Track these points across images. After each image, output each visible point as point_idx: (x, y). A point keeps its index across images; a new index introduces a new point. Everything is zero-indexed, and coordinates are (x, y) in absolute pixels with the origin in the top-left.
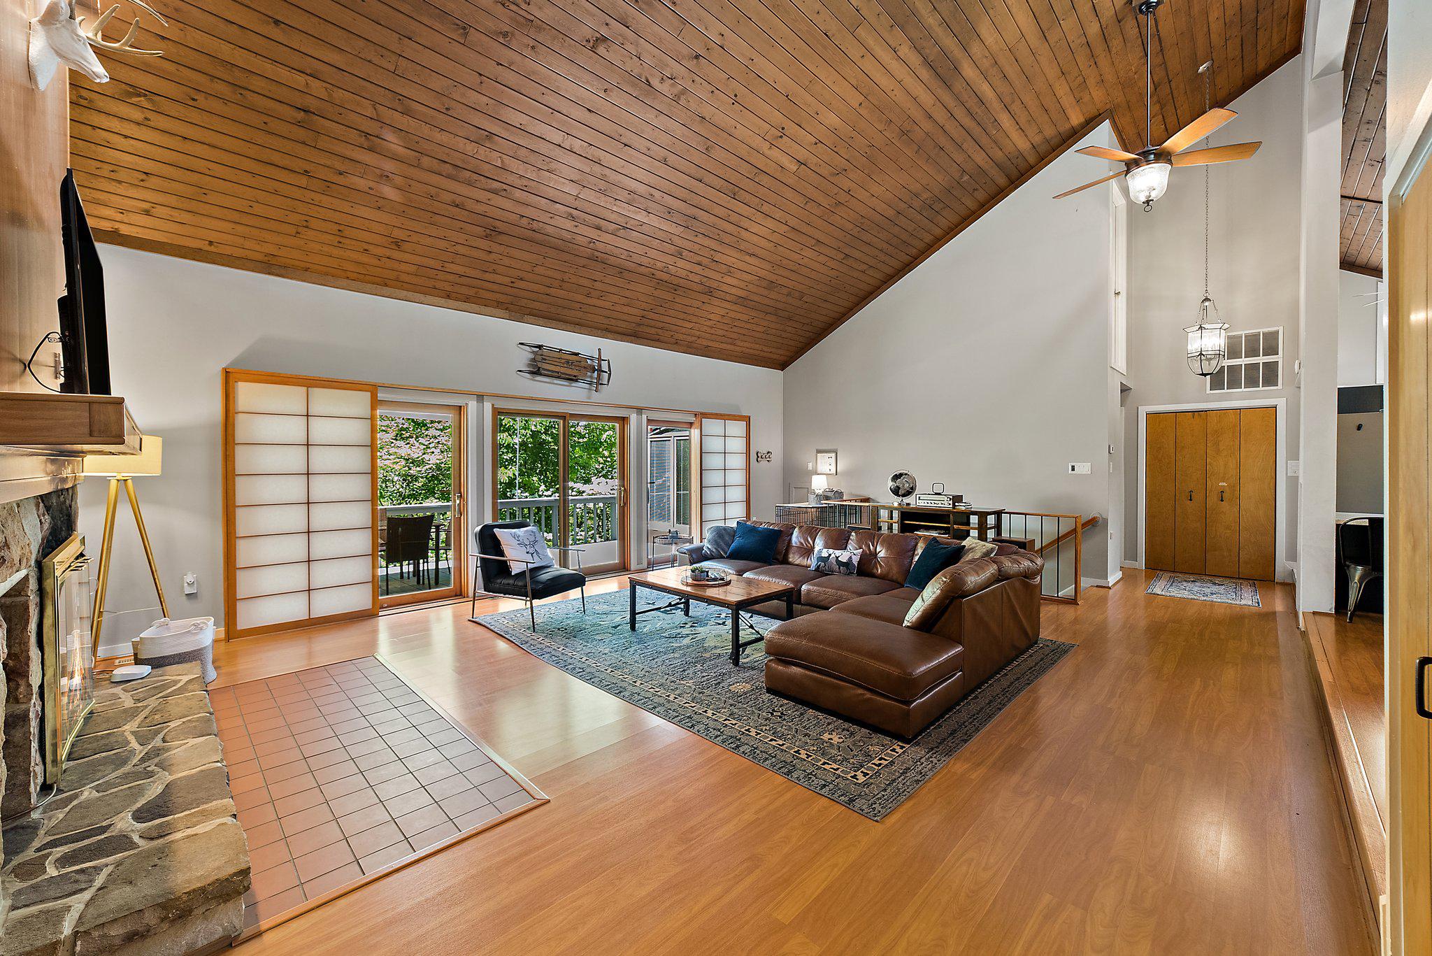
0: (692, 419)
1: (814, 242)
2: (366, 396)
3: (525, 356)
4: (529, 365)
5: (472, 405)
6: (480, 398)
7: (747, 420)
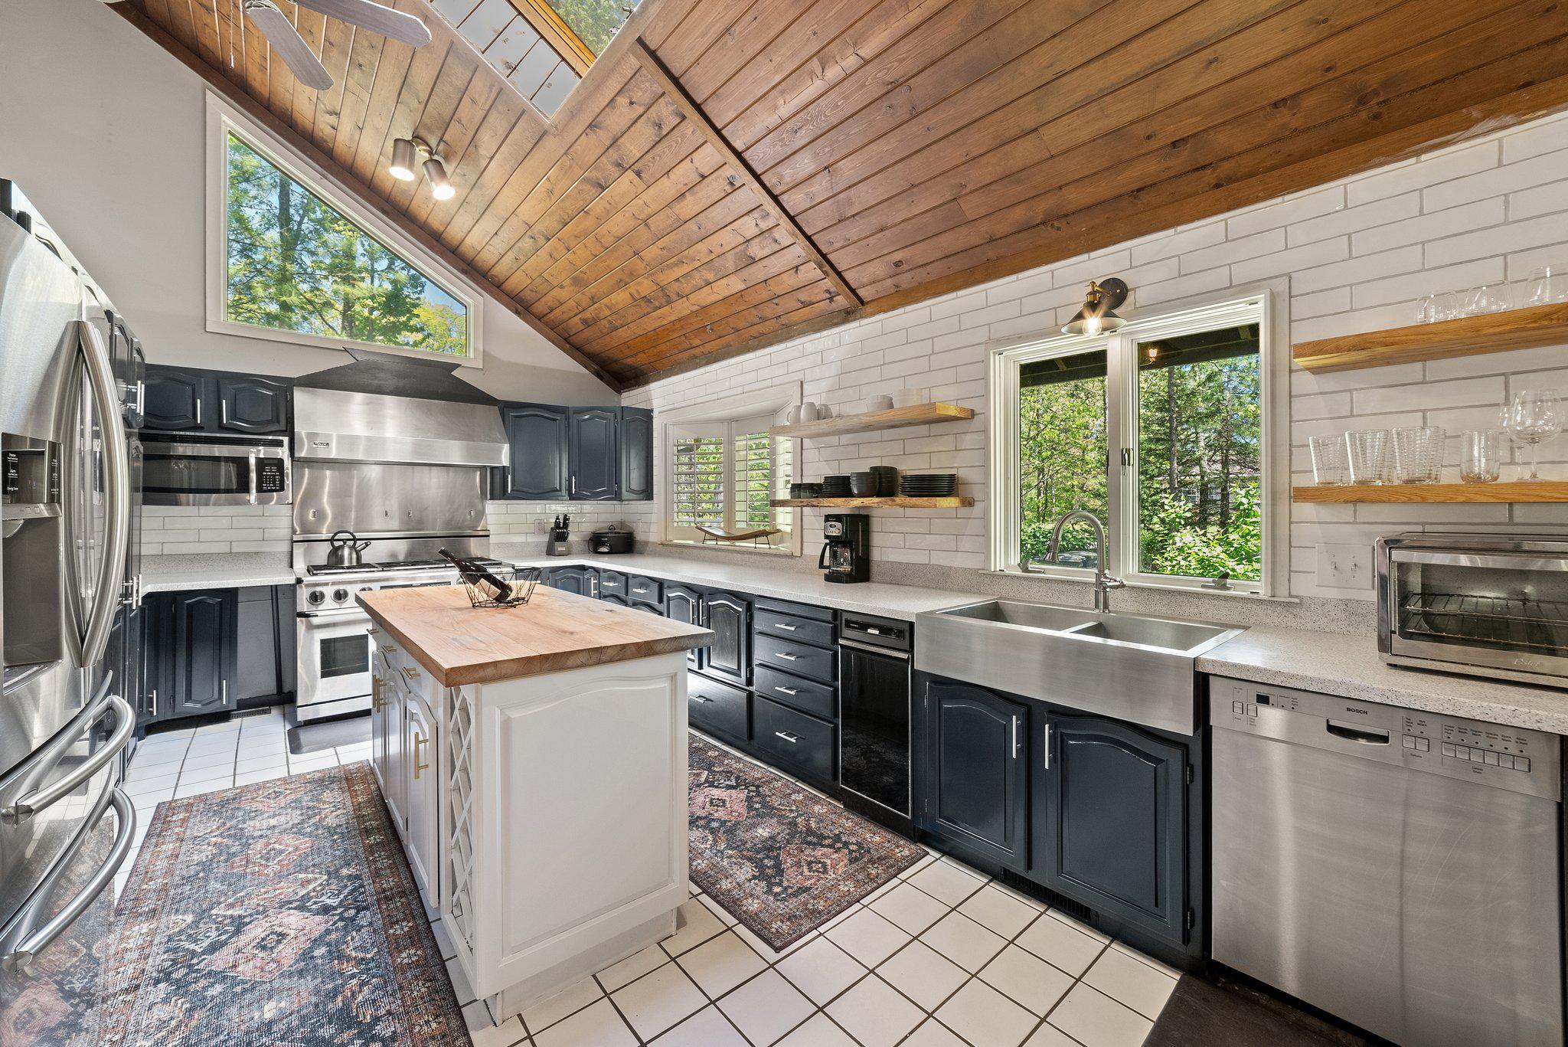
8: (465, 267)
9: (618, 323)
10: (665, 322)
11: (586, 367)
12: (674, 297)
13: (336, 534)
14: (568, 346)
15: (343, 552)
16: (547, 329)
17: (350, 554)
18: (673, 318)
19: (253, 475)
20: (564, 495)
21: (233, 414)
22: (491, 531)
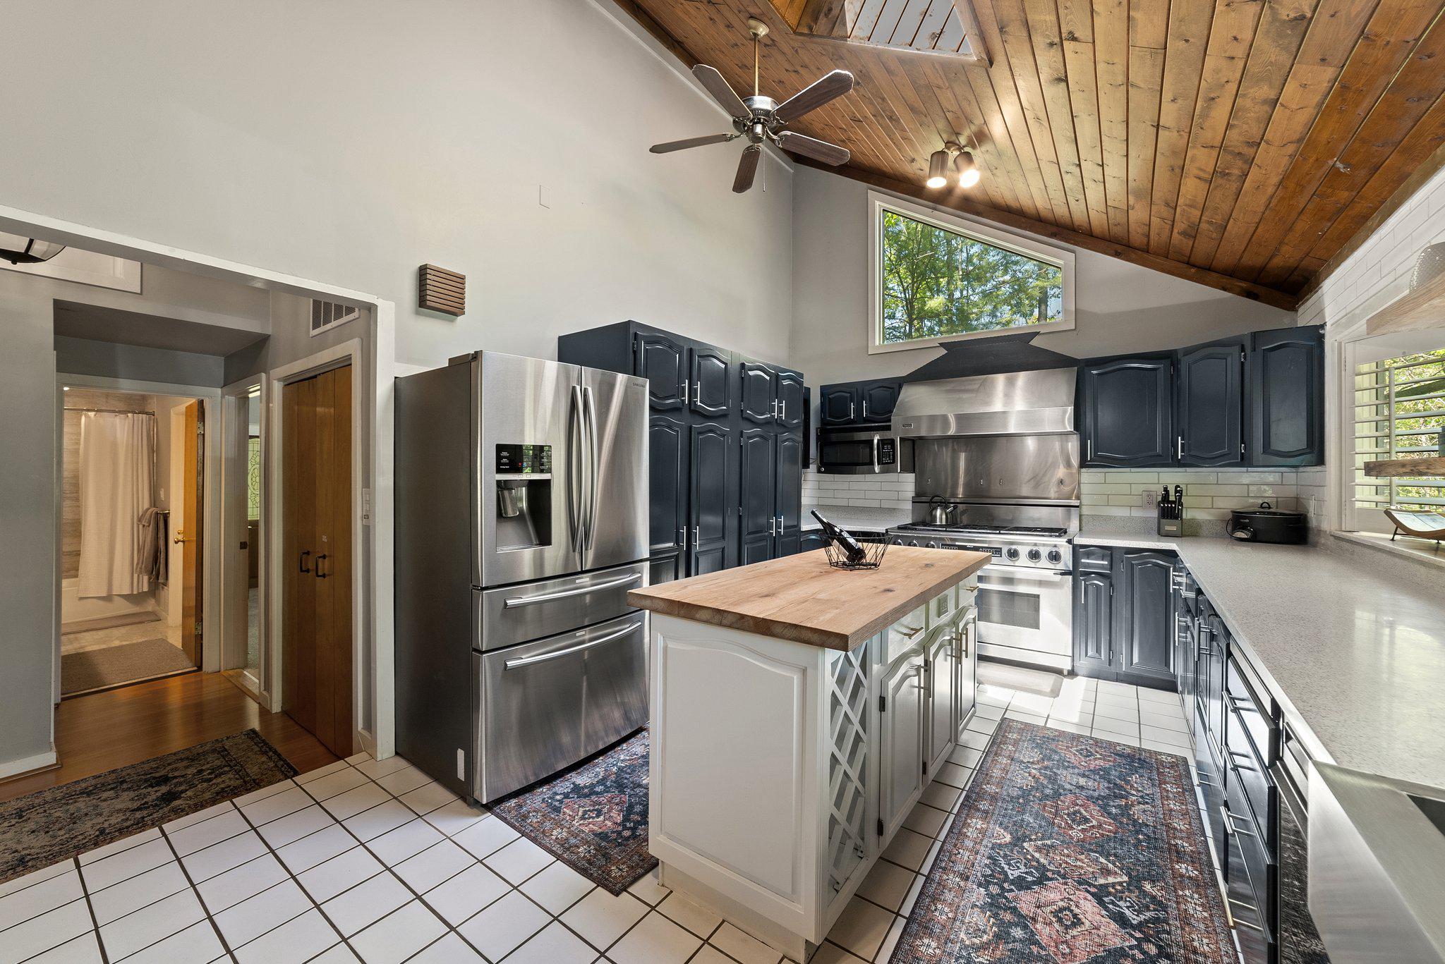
8: (1054, 229)
9: (1218, 219)
10: (1270, 190)
11: (1224, 289)
12: (1249, 151)
13: (933, 497)
14: (1193, 270)
15: (936, 513)
16: (1160, 260)
17: (941, 515)
18: (1275, 180)
19: (876, 452)
20: (1169, 460)
21: (870, 410)
22: (1084, 502)
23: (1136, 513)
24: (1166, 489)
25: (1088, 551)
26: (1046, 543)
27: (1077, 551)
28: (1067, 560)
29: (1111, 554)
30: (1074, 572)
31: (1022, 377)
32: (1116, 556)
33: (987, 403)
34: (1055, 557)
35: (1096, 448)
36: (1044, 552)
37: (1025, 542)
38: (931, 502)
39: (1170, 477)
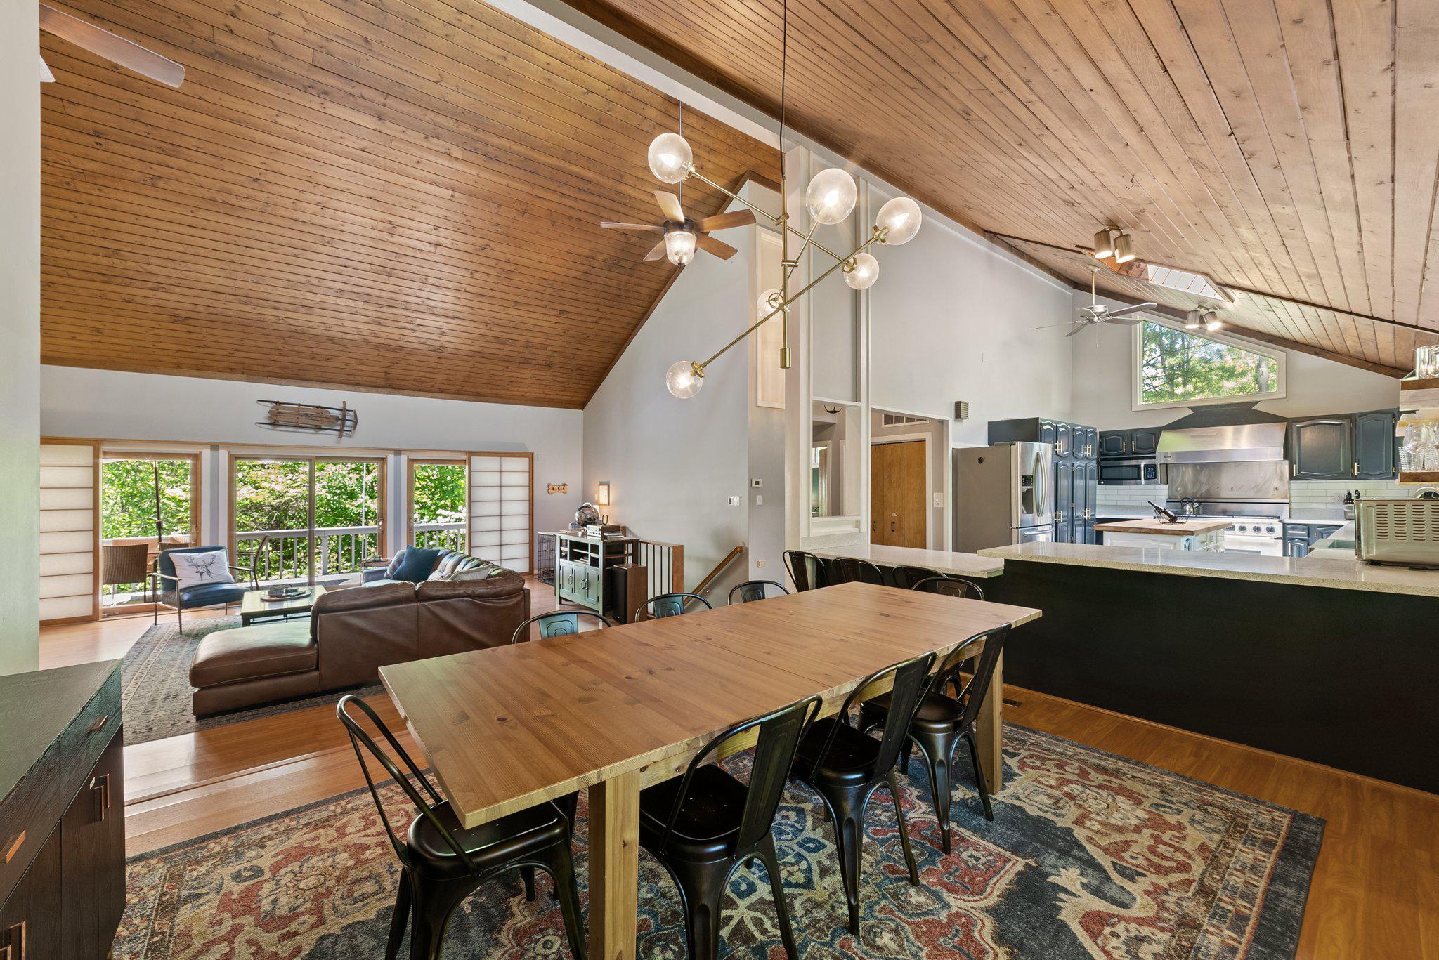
0: (465, 457)
1: (512, 304)
2: (89, 450)
3: (263, 412)
4: (270, 418)
5: (206, 454)
6: (215, 447)
7: (531, 456)
13: (1183, 499)
14: (1370, 365)
15: (1186, 508)
16: (1347, 358)
17: (1190, 509)
19: (1143, 472)
20: (1348, 475)
21: (1137, 447)
22: (1292, 501)
23: (1330, 507)
24: (1349, 493)
25: (1294, 527)
26: (1264, 523)
27: (1285, 526)
28: (1279, 532)
29: (1309, 528)
30: (1284, 538)
31: (1247, 429)
32: (1311, 529)
33: (1221, 444)
34: (1271, 530)
35: (1300, 469)
36: (1263, 528)
37: (1250, 522)
38: (1181, 502)
39: (1352, 486)
